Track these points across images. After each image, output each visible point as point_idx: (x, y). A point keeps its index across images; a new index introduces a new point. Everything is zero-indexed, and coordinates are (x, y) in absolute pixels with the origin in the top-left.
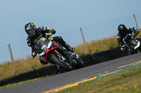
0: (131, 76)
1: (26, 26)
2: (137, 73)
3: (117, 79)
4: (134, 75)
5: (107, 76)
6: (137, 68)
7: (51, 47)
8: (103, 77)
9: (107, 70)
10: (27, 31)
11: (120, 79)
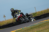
0: (34, 28)
1: (11, 9)
2: (36, 27)
3: (29, 29)
4: (35, 28)
5: (25, 28)
6: (36, 25)
7: (20, 16)
8: (24, 29)
9: (25, 26)
10: (11, 11)
11: (30, 29)
